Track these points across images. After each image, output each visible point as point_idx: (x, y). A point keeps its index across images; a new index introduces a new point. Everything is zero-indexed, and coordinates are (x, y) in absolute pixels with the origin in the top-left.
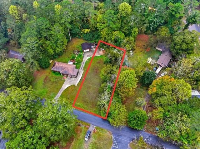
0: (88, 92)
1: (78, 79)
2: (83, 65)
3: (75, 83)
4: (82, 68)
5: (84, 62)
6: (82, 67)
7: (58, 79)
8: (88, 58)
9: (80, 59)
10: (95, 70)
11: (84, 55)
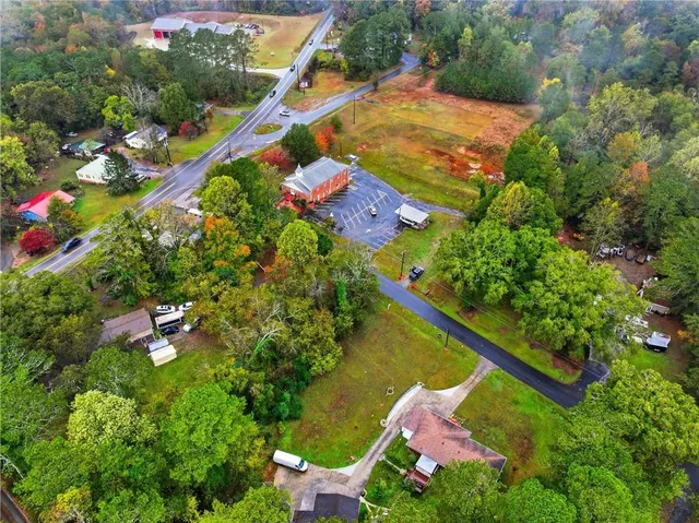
0: (391, 352)
1: (408, 403)
2: (379, 446)
3: (423, 392)
4: (385, 438)
5: (371, 458)
6: (383, 441)
7: (480, 431)
8: (348, 471)
10: (342, 407)
11: (359, 490)
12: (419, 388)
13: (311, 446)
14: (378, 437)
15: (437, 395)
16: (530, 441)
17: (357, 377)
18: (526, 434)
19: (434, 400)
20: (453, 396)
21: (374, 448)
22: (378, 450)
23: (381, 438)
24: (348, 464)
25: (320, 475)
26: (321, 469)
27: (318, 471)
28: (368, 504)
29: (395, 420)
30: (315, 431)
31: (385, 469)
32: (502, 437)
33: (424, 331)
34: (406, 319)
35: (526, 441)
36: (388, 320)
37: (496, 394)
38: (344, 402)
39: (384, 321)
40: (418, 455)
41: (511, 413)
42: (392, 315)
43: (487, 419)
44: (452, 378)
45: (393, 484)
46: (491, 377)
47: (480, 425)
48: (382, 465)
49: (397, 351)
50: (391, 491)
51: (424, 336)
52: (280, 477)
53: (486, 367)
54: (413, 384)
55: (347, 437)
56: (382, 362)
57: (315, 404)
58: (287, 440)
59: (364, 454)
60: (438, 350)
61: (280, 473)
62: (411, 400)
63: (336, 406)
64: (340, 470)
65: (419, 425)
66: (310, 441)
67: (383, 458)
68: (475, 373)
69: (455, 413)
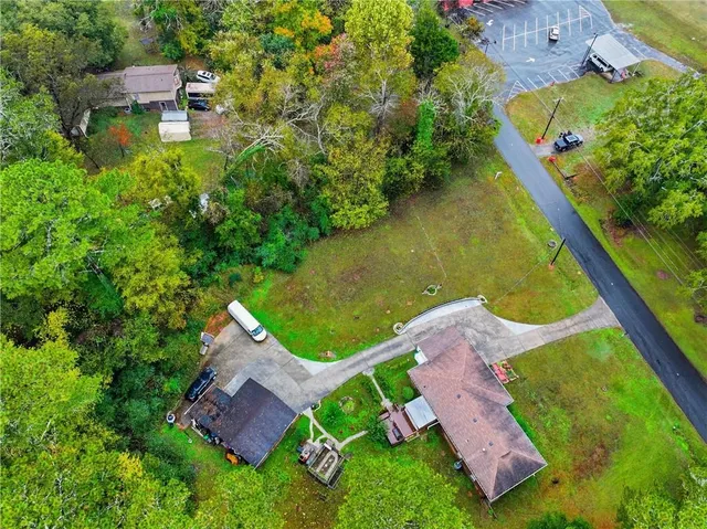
1: (449, 317)
2: (372, 356)
3: (479, 312)
4: (388, 349)
5: (351, 367)
6: (382, 352)
8: (314, 367)
9: (350, 405)
10: (353, 283)
11: (312, 399)
12: (477, 303)
13: (286, 315)
14: (380, 342)
15: (499, 324)
16: (606, 453)
17: (396, 252)
18: (607, 441)
19: (489, 329)
20: (522, 336)
21: (365, 354)
22: (368, 360)
23: (383, 346)
24: (319, 359)
25: (275, 356)
26: (282, 348)
27: (276, 349)
28: (313, 421)
29: (416, 331)
30: (303, 299)
31: (363, 389)
32: (565, 427)
33: (531, 229)
34: (514, 201)
35: (599, 451)
36: (487, 193)
37: (594, 362)
38: (359, 278)
39: (480, 193)
40: (417, 394)
41: (600, 401)
42: (496, 190)
43: (555, 390)
44: (535, 311)
45: (363, 413)
46: (599, 335)
47: (539, 394)
48: (363, 381)
49: (475, 240)
50: (354, 421)
51: (528, 235)
52: (227, 336)
53: (600, 318)
54: (471, 294)
55: (337, 324)
56: (448, 249)
57: (323, 264)
58: (261, 294)
59: (348, 356)
60: (537, 262)
61: (231, 328)
62: (455, 315)
63: (346, 278)
64: (304, 362)
65: (442, 354)
66: (289, 308)
67: (370, 374)
68: (576, 319)
69: (509, 360)
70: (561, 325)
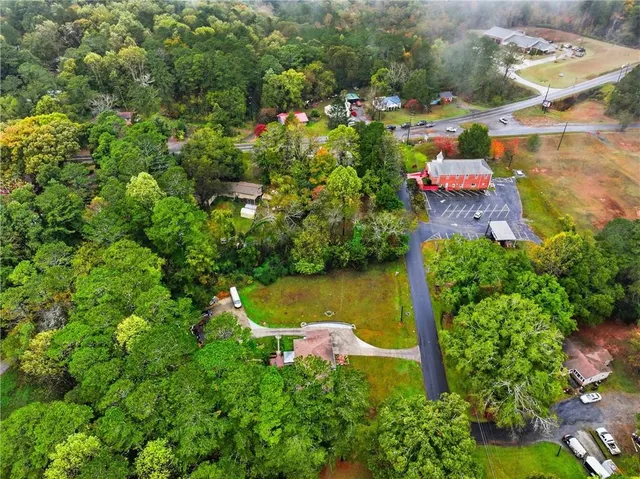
0: (361, 298)
1: (331, 328)
2: (284, 331)
3: (348, 331)
4: (293, 331)
5: (273, 332)
6: (290, 331)
8: (255, 326)
9: (262, 347)
10: (293, 299)
12: (350, 327)
13: (254, 302)
14: (291, 327)
15: (355, 340)
17: (322, 292)
20: (364, 348)
21: (281, 329)
22: (278, 333)
23: (292, 329)
24: (258, 323)
25: (241, 315)
26: (244, 314)
27: (242, 313)
29: (312, 329)
30: (265, 298)
33: (400, 304)
34: (399, 289)
36: (387, 281)
37: (395, 373)
39: (383, 279)
40: (292, 350)
41: (387, 391)
42: (393, 282)
44: (378, 340)
46: (406, 362)
48: (273, 339)
49: (366, 300)
51: (397, 306)
52: (224, 302)
53: (413, 355)
54: (349, 322)
55: (275, 313)
56: (349, 299)
57: (284, 286)
58: (249, 290)
59: (272, 327)
60: (394, 320)
61: (228, 300)
62: (334, 329)
63: (291, 296)
64: (251, 322)
66: (257, 300)
67: (278, 338)
68: (399, 351)
69: (350, 357)
70: (388, 351)
